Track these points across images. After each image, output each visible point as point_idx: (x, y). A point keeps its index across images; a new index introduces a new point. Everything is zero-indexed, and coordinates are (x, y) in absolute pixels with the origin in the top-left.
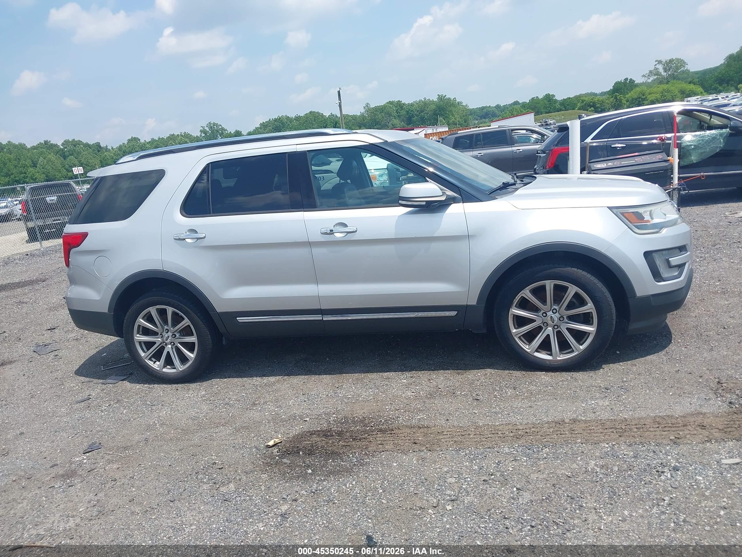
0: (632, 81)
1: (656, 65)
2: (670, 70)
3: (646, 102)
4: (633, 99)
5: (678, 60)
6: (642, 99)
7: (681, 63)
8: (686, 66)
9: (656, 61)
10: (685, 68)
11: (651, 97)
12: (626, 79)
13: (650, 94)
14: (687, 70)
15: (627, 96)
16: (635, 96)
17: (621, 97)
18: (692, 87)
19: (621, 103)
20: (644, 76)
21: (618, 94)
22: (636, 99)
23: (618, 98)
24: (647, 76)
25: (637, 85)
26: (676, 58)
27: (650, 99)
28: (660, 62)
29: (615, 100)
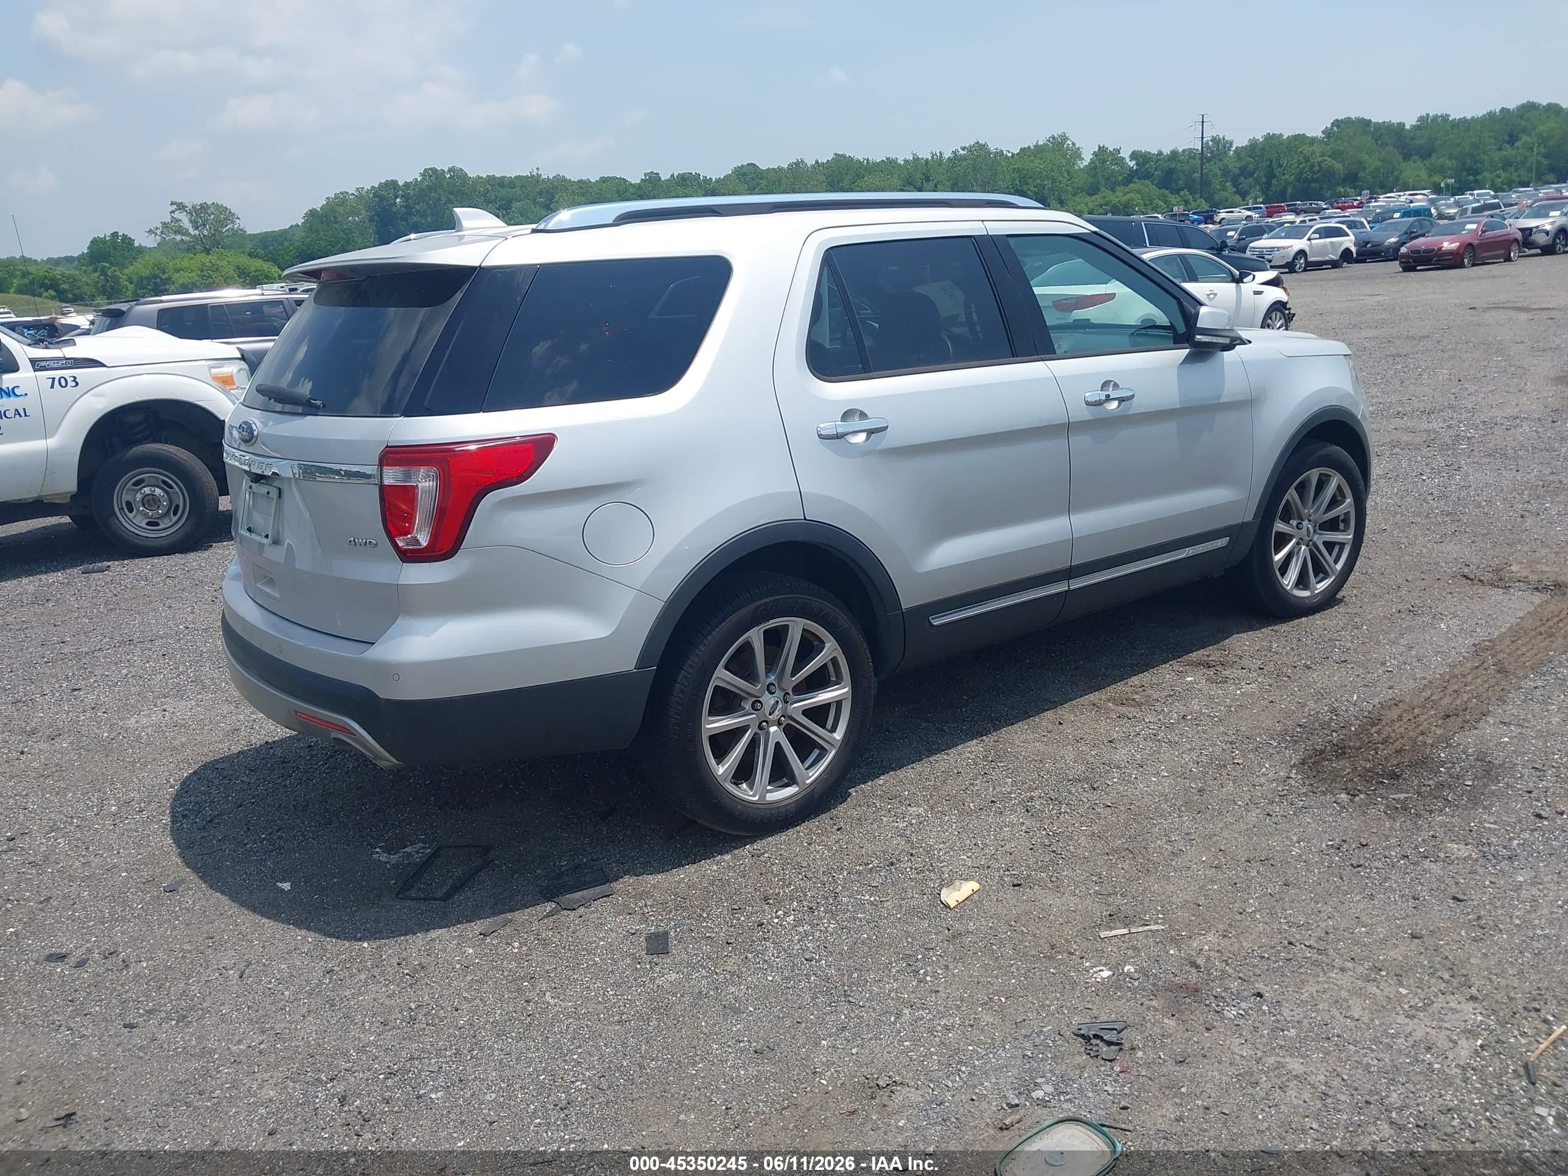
0: (128, 241)
1: (173, 212)
2: (205, 225)
3: (172, 288)
4: (141, 277)
5: (217, 206)
6: (161, 279)
7: (224, 215)
8: (237, 221)
9: (172, 203)
10: (236, 226)
11: (181, 278)
12: (115, 235)
13: (177, 271)
14: (241, 230)
15: (126, 271)
16: (146, 273)
17: (115, 271)
18: (258, 264)
19: (119, 285)
20: (150, 231)
21: (108, 265)
22: (148, 278)
23: (109, 274)
24: (158, 232)
25: (141, 250)
26: (213, 203)
27: (180, 282)
28: (181, 207)
29: (102, 278)
